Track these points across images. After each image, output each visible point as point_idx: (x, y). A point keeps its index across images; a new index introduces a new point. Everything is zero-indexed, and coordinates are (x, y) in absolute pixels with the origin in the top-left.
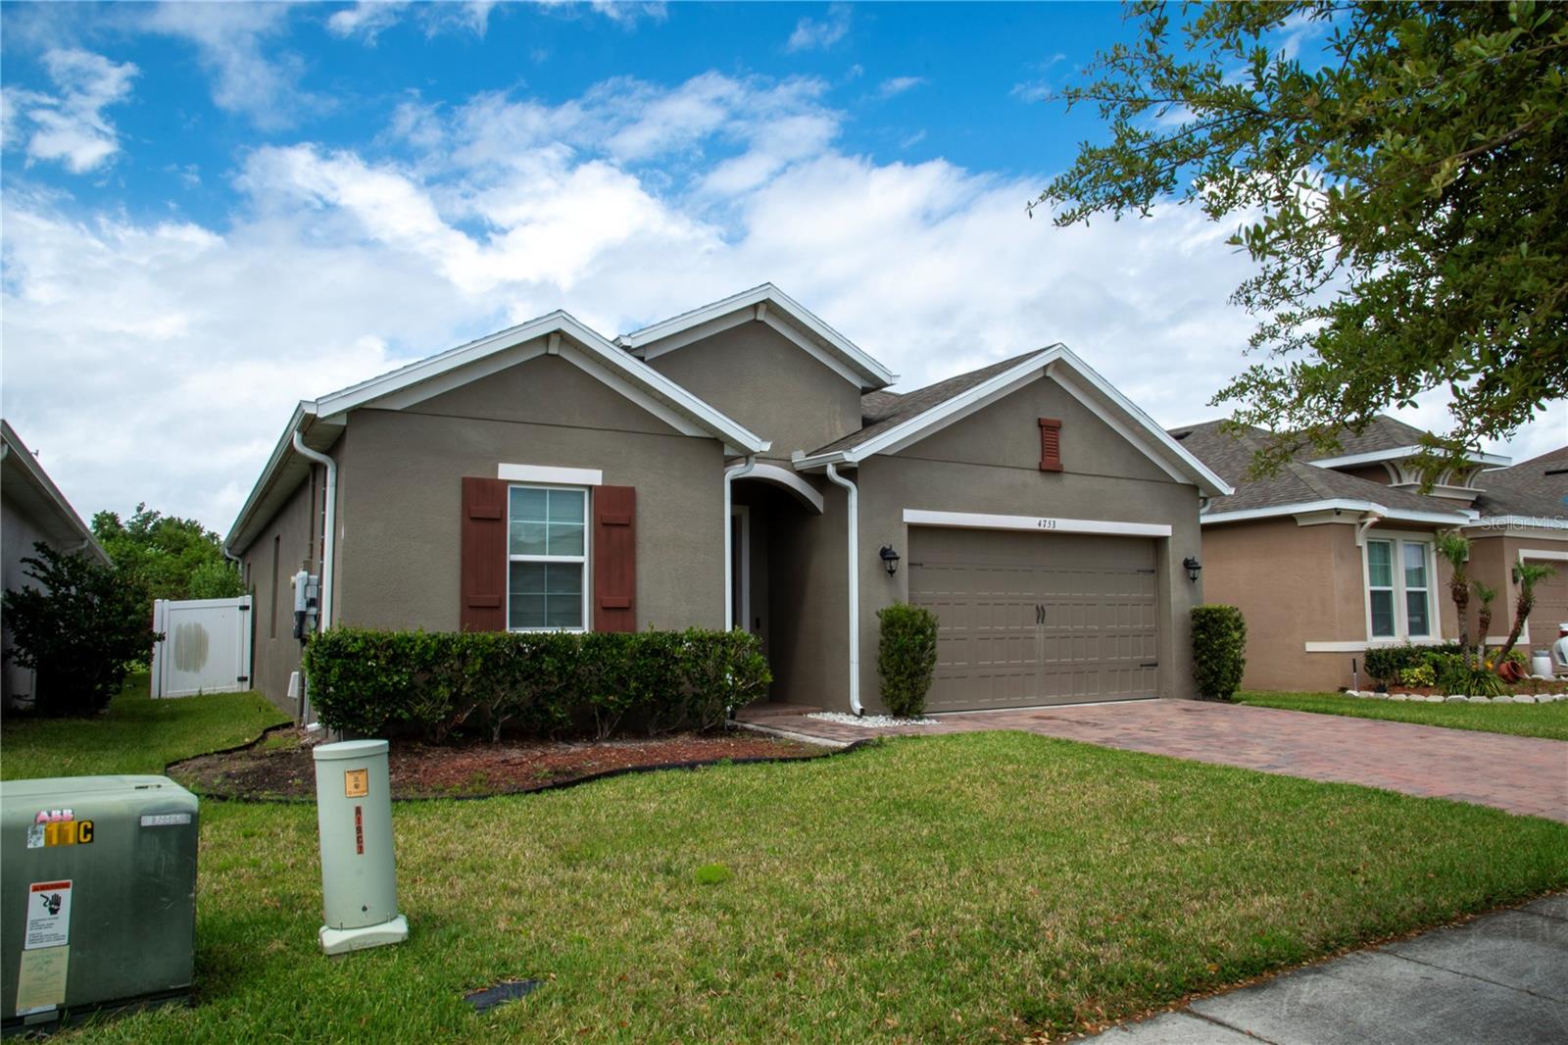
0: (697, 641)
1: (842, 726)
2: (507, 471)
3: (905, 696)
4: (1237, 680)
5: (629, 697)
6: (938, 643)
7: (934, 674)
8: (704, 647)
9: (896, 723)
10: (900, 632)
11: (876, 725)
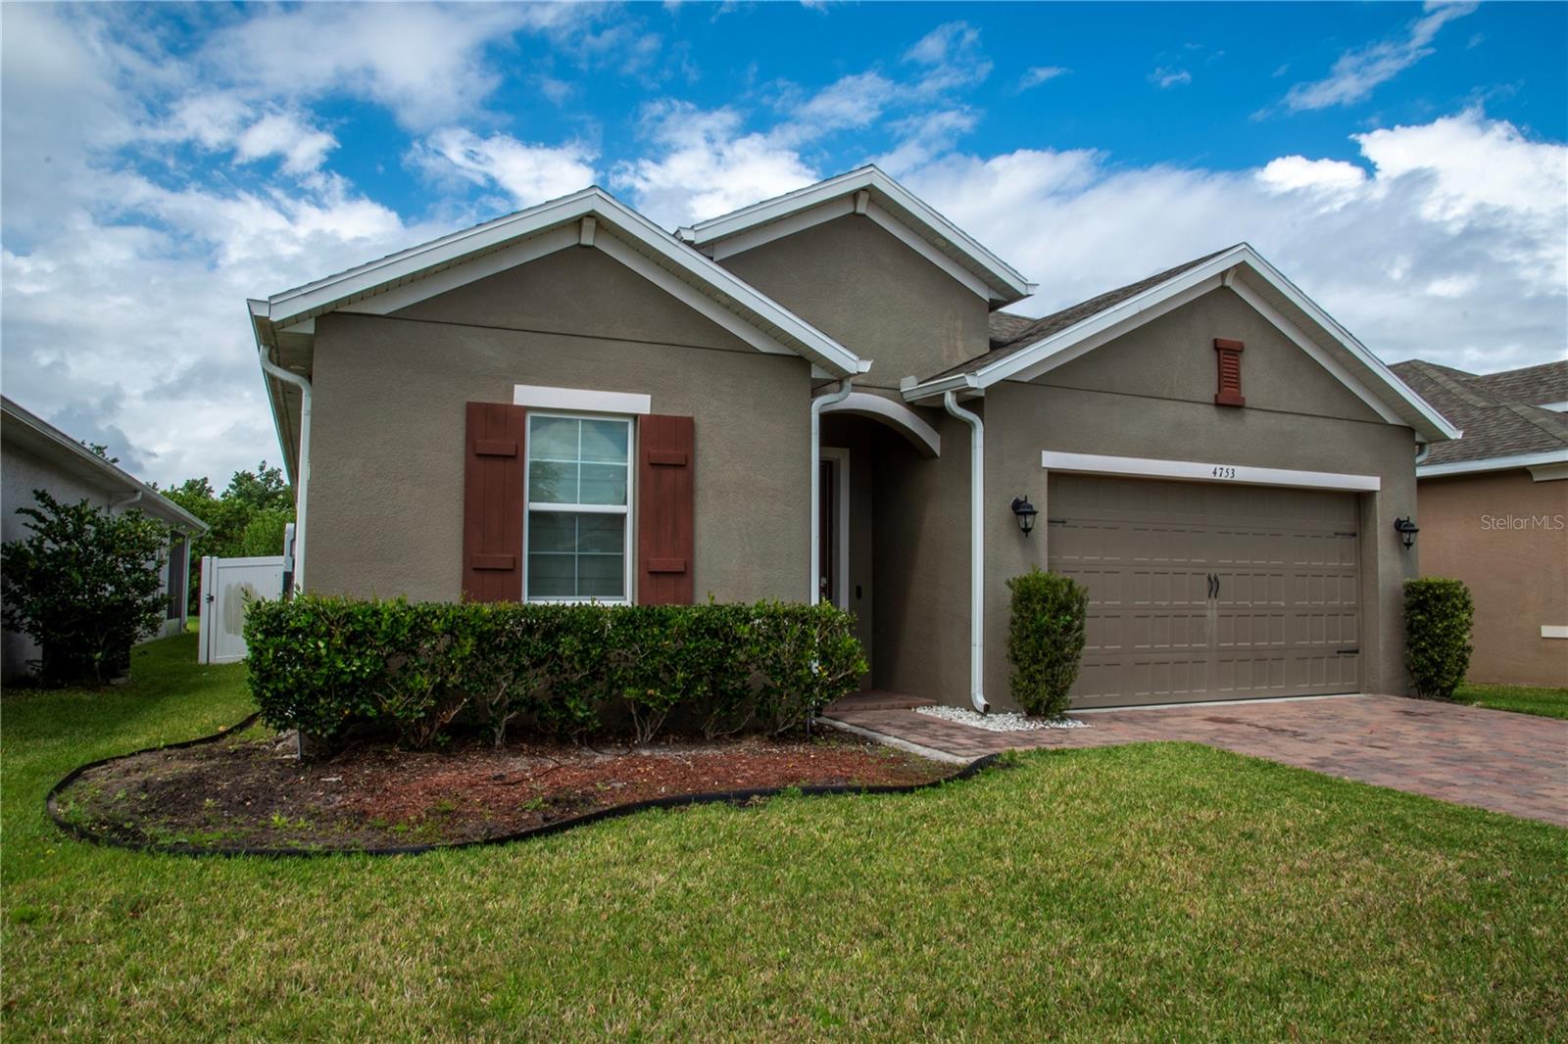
0: (768, 617)
1: (960, 728)
2: (525, 395)
3: (1043, 691)
4: (1460, 673)
5: (675, 690)
6: (1087, 621)
7: (1081, 663)
8: (777, 625)
9: (1030, 726)
10: (1038, 607)
11: (1005, 729)
